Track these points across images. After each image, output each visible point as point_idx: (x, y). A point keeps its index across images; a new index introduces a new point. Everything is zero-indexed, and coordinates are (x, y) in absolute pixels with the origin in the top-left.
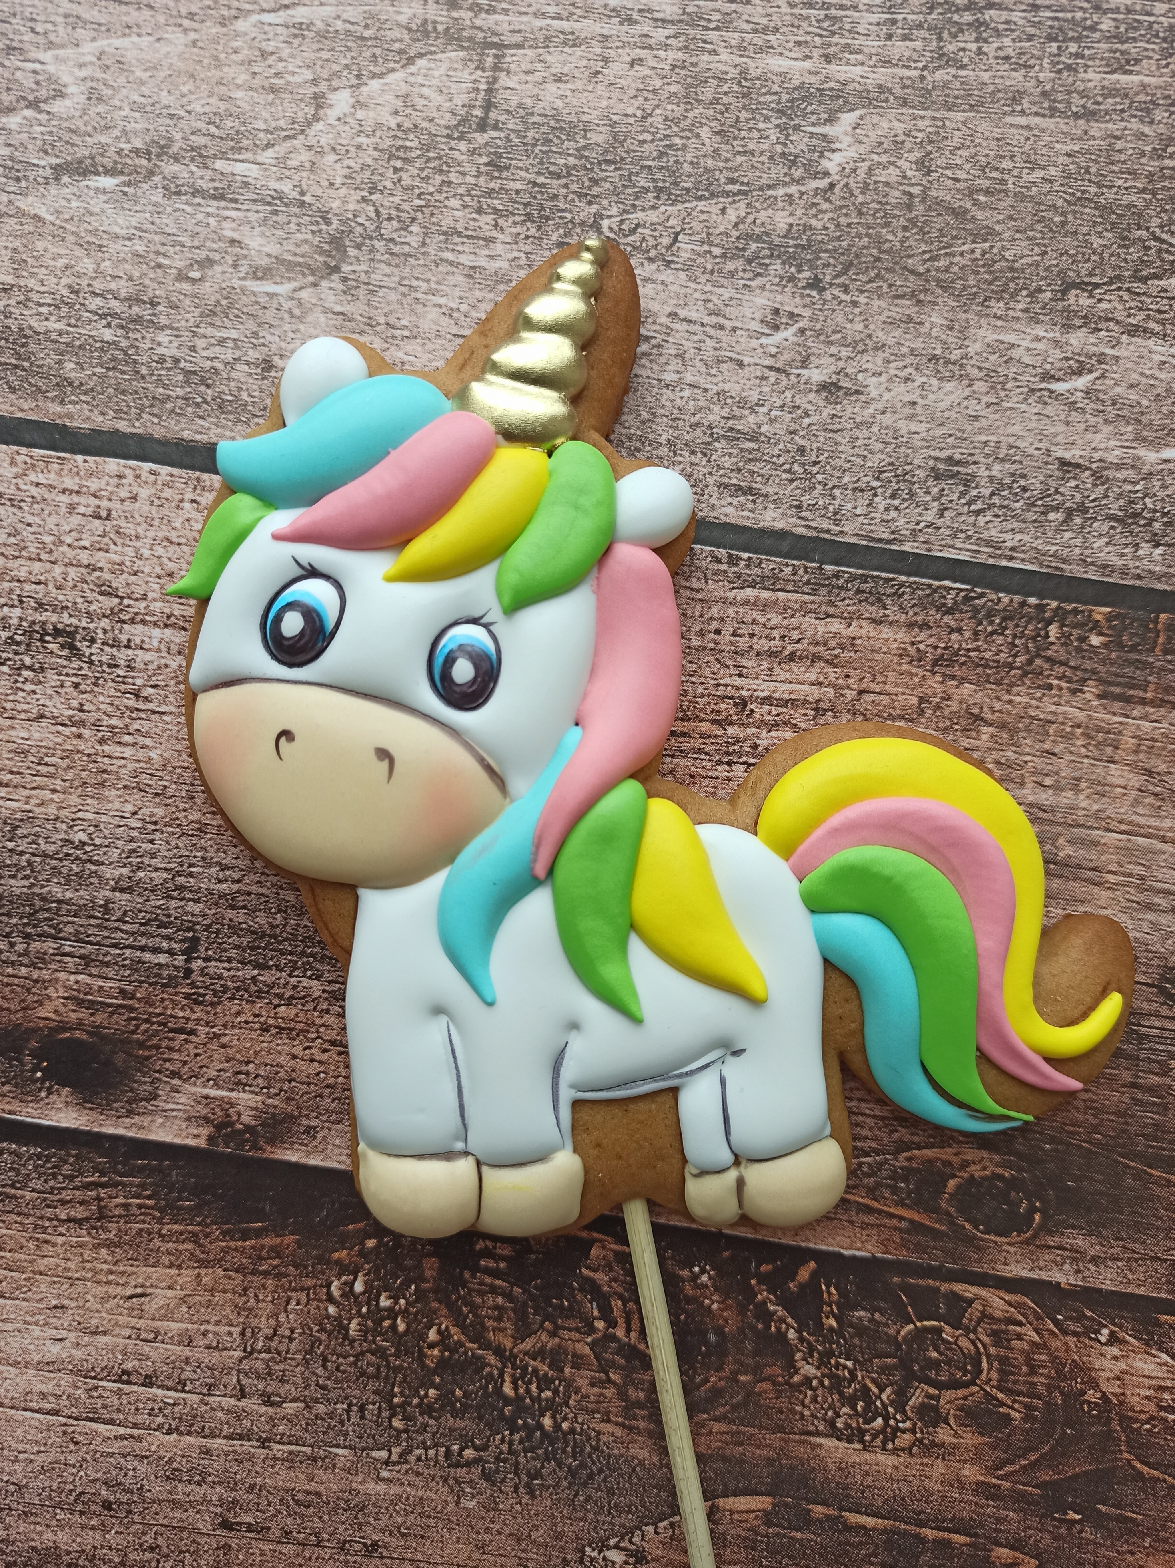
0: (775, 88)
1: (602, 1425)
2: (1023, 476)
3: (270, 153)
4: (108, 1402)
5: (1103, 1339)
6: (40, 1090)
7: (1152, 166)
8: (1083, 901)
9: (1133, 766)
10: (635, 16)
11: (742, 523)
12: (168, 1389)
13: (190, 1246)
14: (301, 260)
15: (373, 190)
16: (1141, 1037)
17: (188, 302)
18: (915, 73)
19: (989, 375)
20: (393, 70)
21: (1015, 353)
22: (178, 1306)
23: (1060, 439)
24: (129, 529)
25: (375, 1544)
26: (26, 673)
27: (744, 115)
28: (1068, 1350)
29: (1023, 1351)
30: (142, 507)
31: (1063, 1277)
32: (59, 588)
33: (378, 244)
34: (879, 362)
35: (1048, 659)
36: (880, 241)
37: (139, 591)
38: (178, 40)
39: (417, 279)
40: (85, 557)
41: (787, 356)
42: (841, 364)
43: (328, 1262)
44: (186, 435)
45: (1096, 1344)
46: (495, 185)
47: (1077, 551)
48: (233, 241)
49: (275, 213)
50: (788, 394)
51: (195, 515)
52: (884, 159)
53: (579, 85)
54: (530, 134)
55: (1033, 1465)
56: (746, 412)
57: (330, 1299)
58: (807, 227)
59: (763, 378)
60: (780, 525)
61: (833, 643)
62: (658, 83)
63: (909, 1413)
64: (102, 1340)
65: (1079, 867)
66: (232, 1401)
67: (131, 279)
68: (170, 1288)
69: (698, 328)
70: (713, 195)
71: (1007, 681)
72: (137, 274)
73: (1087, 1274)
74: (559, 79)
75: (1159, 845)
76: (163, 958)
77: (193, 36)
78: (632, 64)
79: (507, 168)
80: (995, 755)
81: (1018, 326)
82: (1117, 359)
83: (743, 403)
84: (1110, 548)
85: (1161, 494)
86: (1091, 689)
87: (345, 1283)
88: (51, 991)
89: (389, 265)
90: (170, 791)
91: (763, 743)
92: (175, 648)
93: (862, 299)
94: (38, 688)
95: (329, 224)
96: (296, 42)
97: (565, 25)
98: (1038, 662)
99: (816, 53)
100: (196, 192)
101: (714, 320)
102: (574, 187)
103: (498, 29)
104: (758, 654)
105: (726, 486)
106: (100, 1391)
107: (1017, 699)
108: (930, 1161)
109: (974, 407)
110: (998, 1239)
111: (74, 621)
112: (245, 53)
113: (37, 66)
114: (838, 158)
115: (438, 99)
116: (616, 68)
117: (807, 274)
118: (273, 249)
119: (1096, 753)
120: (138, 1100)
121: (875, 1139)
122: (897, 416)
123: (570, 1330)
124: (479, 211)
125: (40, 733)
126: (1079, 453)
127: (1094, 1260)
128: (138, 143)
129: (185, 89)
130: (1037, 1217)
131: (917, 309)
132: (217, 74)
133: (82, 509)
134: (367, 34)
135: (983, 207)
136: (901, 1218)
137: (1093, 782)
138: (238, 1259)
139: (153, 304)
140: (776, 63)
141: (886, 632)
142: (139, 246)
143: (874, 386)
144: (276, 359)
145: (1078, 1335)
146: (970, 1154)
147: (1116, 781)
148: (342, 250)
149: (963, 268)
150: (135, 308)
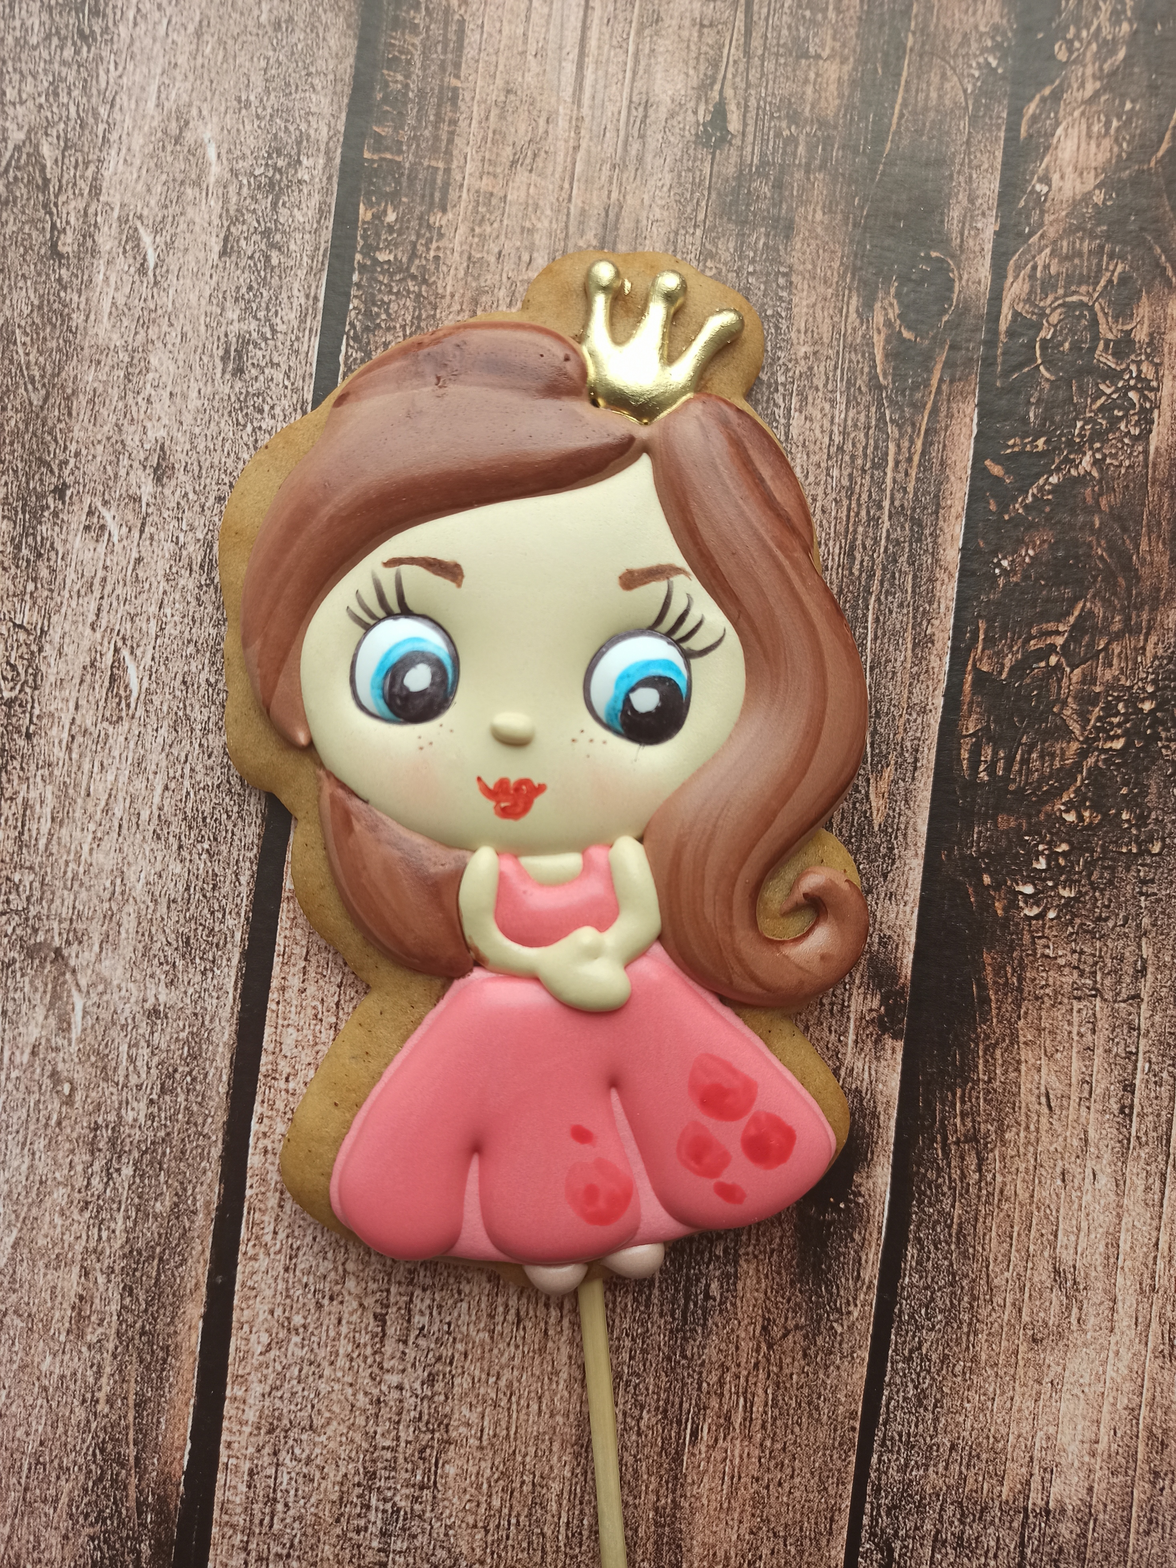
1: (1148, 654)
2: (238, 288)
4: (1151, 1126)
5: (1045, 189)
6: (857, 1204)
8: (638, 221)
9: (508, 178)
12: (1135, 1068)
13: (998, 1052)
14: (50, 986)
16: (763, 163)
17: (93, 1094)
19: (143, 324)
21: (121, 301)
22: (1056, 1061)
23: (202, 256)
28: (1056, 220)
29: (1060, 262)
31: (989, 227)
34: (133, 428)
35: (411, 260)
39: (65, 873)
41: (130, 516)
42: (136, 464)
43: (1007, 919)
44: (223, 1089)
45: (1051, 195)
47: (307, 236)
48: (34, 1053)
50: (166, 514)
51: (300, 1078)
56: (185, 553)
57: (1041, 916)
59: (152, 538)
63: (1123, 366)
64: (1092, 1134)
65: (605, 226)
66: (1144, 1006)
67: (72, 1151)
68: (1039, 1070)
69: (105, 602)
71: (432, 298)
72: (67, 1145)
73: (985, 206)
75: (582, 152)
81: (95, 299)
82: (122, 206)
83: (177, 558)
84: (304, 206)
85: (250, 161)
86: (437, 219)
87: (1026, 903)
89: (52, 900)
93: (73, 447)
95: (14, 961)
98: (413, 270)
101: (97, 586)
106: (1141, 1134)
107: (449, 289)
108: (887, 356)
109: (174, 337)
110: (956, 289)
117: (50, 500)
118: (40, 1012)
119: (498, 213)
120: (862, 1108)
121: (868, 408)
122: (184, 411)
123: (1060, 687)
126: (214, 239)
127: (972, 200)
130: (934, 254)
131: (81, 396)
136: (941, 380)
137: (525, 216)
138: (1008, 1007)
142: (41, 1144)
143: (157, 432)
144: (147, 1006)
145: (1042, 212)
146: (879, 318)
147: (523, 194)
148: (39, 946)
149: (40, 352)
150: (101, 1145)
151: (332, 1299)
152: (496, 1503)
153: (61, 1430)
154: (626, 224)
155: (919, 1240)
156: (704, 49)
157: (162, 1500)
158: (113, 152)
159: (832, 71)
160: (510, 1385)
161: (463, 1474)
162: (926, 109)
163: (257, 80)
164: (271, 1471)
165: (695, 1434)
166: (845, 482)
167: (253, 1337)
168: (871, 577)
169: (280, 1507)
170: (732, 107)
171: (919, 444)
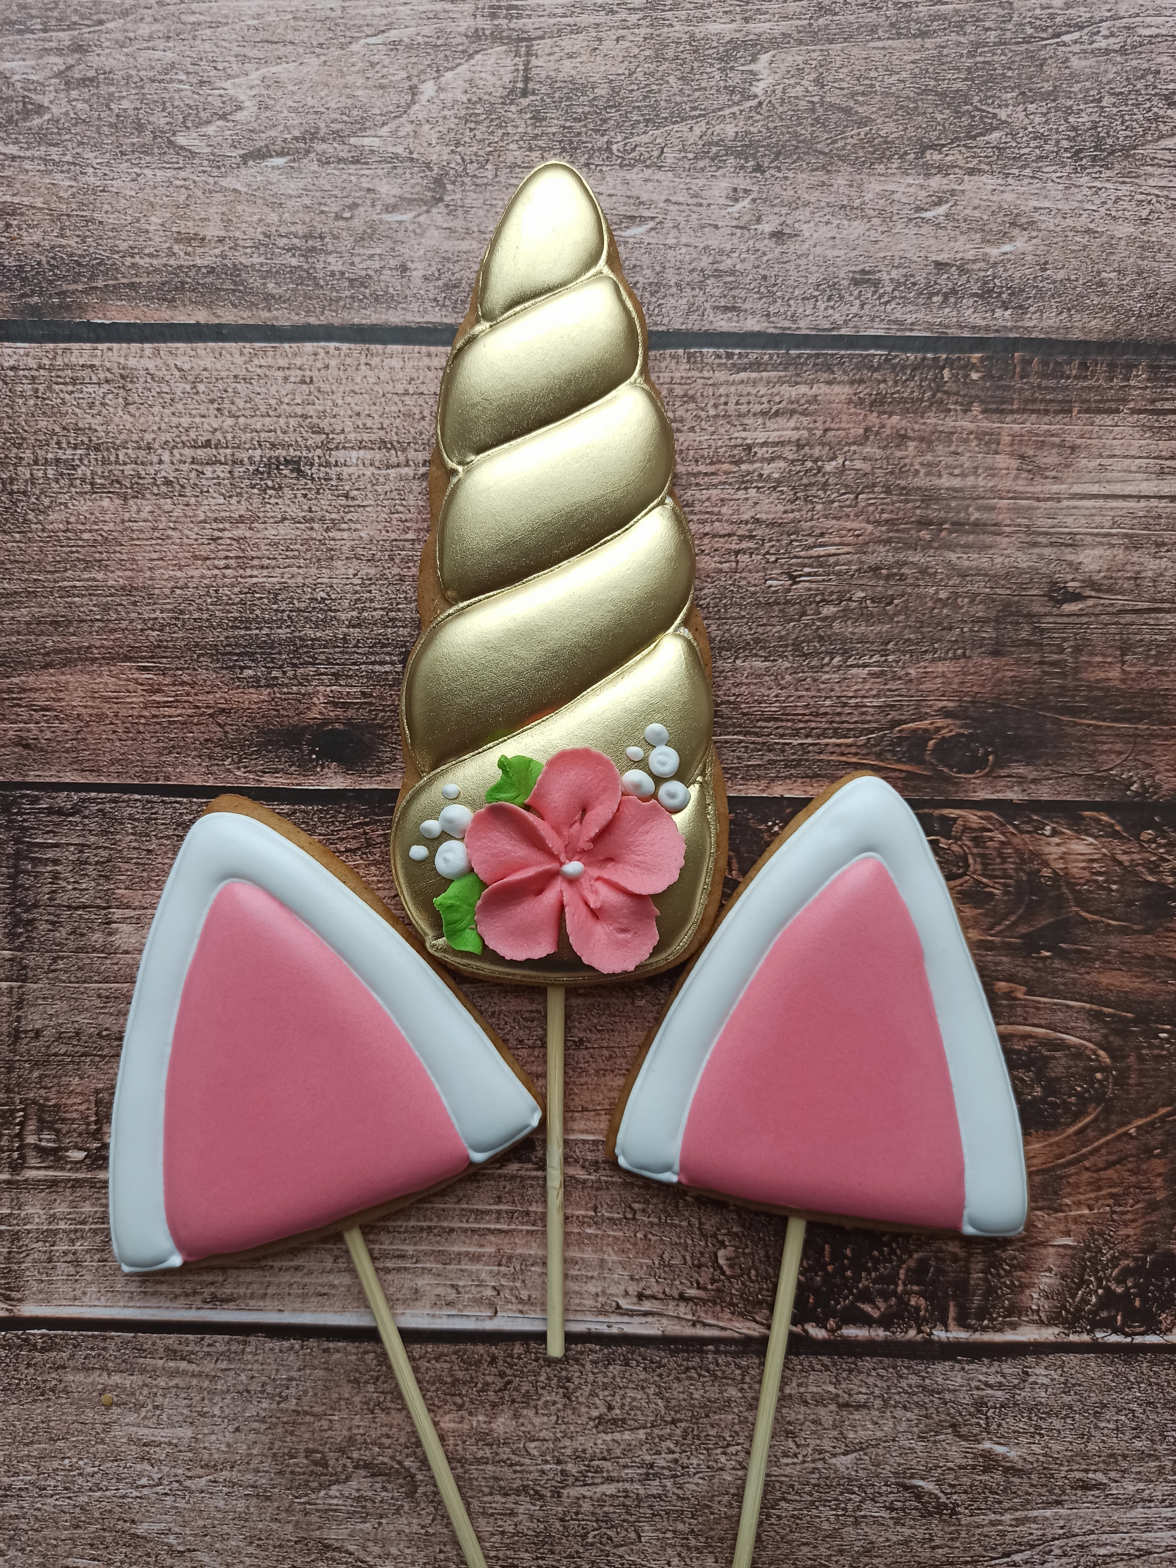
0: (714, 44)
2: (912, 276)
3: (386, 129)
5: (1047, 833)
6: (316, 767)
7: (969, 62)
8: (990, 547)
9: (1011, 454)
10: (615, 8)
11: (732, 330)
14: (416, 196)
15: (458, 144)
16: (1042, 631)
17: (344, 234)
18: (806, 22)
19: (881, 212)
20: (460, 64)
21: (895, 197)
23: (933, 249)
24: (326, 387)
25: (581, 1041)
26: (270, 492)
27: (696, 64)
28: (1025, 844)
29: (995, 848)
30: (333, 372)
31: (1014, 795)
32: (284, 433)
33: (467, 180)
34: (808, 214)
35: (946, 392)
36: (796, 135)
37: (338, 429)
38: (314, 61)
40: (299, 410)
41: (746, 218)
42: (783, 219)
44: (356, 321)
45: (1043, 837)
46: (538, 131)
47: (955, 319)
48: (369, 190)
49: (395, 168)
50: (751, 243)
51: (368, 373)
52: (792, 81)
53: (584, 58)
54: (557, 95)
55: (1015, 924)
56: (725, 258)
58: (748, 133)
59: (733, 234)
60: (757, 328)
61: (802, 401)
62: (636, 51)
65: (985, 525)
69: (685, 207)
70: (683, 120)
71: (920, 410)
72: (307, 220)
73: (1030, 791)
74: (570, 56)
75: (1036, 504)
76: (388, 668)
77: (323, 58)
78: (618, 40)
79: (545, 119)
80: (919, 460)
81: (895, 179)
82: (963, 191)
83: (721, 252)
84: (976, 315)
85: (1004, 275)
86: (976, 408)
88: (315, 700)
89: (476, 192)
90: (377, 557)
91: (766, 472)
92: (367, 462)
93: (790, 174)
94: (279, 501)
95: (431, 170)
96: (393, 53)
97: (570, 20)
98: (939, 395)
99: (738, 17)
100: (340, 160)
101: (695, 200)
102: (591, 126)
103: (526, 28)
104: (755, 415)
105: (718, 308)
107: (929, 421)
108: (915, 731)
109: (874, 235)
110: (967, 776)
111: (298, 453)
112: (360, 65)
113: (222, 92)
114: (762, 85)
115: (492, 80)
116: (608, 45)
117: (752, 163)
118: (397, 191)
119: (986, 449)
120: (383, 764)
121: (876, 721)
122: (824, 248)
124: (530, 149)
125: (285, 530)
126: (947, 256)
127: (1034, 781)
128: (297, 133)
129: (323, 94)
130: (991, 758)
131: (827, 176)
132: (343, 81)
133: (292, 379)
134: (439, 42)
135: (862, 104)
136: (901, 771)
137: (986, 469)
139: (322, 238)
140: (713, 28)
141: (837, 389)
142: (307, 201)
143: (806, 230)
144: (409, 264)
145: (1028, 832)
146: (940, 722)
147: (1001, 465)
148: (442, 186)
149: (854, 146)
150: (310, 243)
151: (218, 409)
152: (86, 536)
153: (111, 234)
154: (988, 539)
155: (294, 813)
156: (1120, 582)
157: (68, 308)
158: (1000, 181)
159: (1115, 673)
160: (169, 537)
161: (104, 511)
162: (1095, 743)
163: (1061, 275)
164: (95, 379)
165: (145, 669)
166: (822, 710)
167: (187, 358)
168: (756, 734)
169: (70, 388)
170: (1081, 606)
171: (854, 760)
